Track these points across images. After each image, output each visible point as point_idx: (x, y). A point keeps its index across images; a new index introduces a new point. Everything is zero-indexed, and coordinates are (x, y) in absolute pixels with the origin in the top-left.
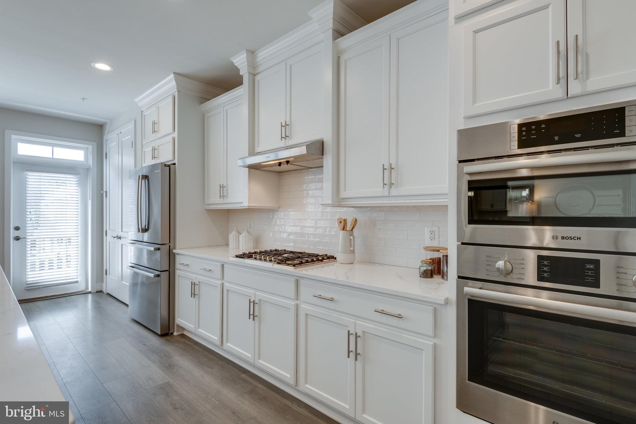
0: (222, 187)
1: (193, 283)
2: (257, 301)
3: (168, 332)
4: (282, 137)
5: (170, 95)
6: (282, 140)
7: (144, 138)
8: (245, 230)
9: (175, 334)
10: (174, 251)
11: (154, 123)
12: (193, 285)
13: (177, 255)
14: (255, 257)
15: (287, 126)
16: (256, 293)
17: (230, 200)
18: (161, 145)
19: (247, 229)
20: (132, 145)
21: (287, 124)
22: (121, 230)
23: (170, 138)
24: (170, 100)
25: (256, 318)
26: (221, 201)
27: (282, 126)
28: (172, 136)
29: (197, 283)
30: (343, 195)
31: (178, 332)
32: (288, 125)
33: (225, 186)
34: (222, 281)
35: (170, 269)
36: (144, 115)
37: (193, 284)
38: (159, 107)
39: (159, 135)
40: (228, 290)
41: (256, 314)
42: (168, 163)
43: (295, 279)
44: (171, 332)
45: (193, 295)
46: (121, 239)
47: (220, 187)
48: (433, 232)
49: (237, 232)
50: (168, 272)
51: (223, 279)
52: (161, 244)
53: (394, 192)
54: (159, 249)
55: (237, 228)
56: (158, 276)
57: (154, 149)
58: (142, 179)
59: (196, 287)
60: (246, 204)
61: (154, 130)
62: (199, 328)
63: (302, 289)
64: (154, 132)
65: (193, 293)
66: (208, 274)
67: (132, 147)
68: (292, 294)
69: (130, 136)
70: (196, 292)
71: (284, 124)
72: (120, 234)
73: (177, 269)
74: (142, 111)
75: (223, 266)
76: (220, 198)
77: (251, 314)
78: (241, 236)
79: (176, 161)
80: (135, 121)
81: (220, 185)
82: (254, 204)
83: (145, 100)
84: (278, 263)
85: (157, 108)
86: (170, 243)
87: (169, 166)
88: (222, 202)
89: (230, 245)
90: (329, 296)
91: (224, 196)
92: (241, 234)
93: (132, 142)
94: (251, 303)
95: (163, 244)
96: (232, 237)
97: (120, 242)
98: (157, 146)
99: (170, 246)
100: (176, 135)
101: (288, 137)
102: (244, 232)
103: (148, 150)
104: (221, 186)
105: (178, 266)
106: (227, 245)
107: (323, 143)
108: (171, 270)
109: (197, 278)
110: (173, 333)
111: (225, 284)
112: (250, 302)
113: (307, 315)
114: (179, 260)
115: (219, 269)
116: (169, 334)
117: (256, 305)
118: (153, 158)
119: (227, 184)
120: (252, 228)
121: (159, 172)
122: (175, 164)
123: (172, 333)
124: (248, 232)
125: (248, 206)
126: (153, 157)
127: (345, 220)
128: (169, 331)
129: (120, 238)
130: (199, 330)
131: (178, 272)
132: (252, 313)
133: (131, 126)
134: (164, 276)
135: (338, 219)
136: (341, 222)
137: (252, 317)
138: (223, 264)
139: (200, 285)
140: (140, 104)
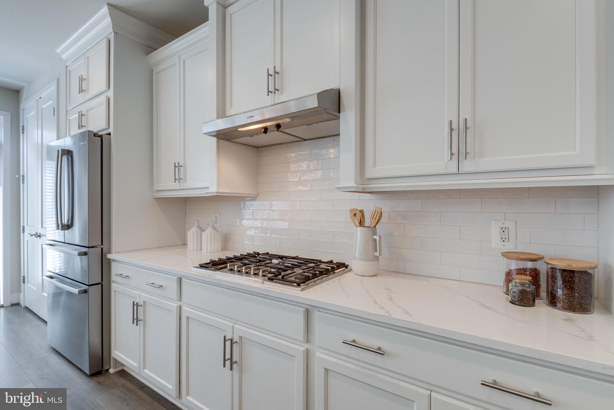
0: (177, 167)
1: (135, 303)
2: (236, 339)
3: (101, 369)
4: (269, 91)
5: (103, 38)
6: (268, 95)
7: (70, 102)
8: (210, 225)
9: (112, 371)
10: (109, 256)
11: (81, 79)
12: (135, 307)
13: (113, 261)
14: (230, 268)
15: (276, 74)
16: (235, 325)
17: (189, 184)
18: (91, 109)
19: (213, 225)
20: (54, 112)
21: (277, 70)
22: (40, 226)
23: (103, 98)
24: (104, 45)
25: (235, 365)
26: (177, 186)
27: (269, 75)
28: (106, 95)
29: (141, 303)
30: (371, 173)
31: (115, 367)
32: (278, 73)
33: (181, 165)
34: (180, 303)
35: (102, 281)
36: (70, 71)
37: (136, 305)
38: (88, 58)
39: (88, 96)
40: (188, 318)
41: (235, 359)
42: (100, 134)
43: (304, 309)
44: (105, 368)
45: (135, 321)
46: (41, 237)
47: (175, 167)
48: (507, 229)
49: (199, 228)
50: (100, 285)
51: (180, 299)
52: (89, 247)
53: (467, 166)
54: (85, 254)
55: (198, 223)
56: (85, 291)
57: (81, 115)
58: (62, 156)
59: (141, 309)
60: (213, 190)
61: (82, 88)
62: (144, 367)
63: (318, 327)
64: (81, 91)
65: (135, 317)
66: (158, 291)
67: (54, 115)
68: (300, 334)
69: (51, 102)
70: (141, 317)
71: (272, 72)
72: (40, 231)
73: (113, 282)
74: (67, 66)
75: (180, 280)
76: (175, 182)
77: (227, 358)
78: (204, 234)
79: (111, 130)
80: (58, 80)
81: (175, 163)
82: (225, 190)
83: (70, 51)
84: (271, 279)
85: (86, 57)
86: (102, 245)
87: (101, 136)
88: (178, 188)
89: (188, 244)
90: (374, 343)
91: (180, 179)
92: (204, 231)
93: (54, 109)
94: (227, 342)
95: (93, 247)
96: (191, 234)
97: (40, 241)
98: (85, 111)
99: (102, 249)
100: (111, 93)
101: (278, 90)
102: (209, 228)
103: (74, 117)
104: (177, 165)
105: (114, 278)
106: (185, 244)
107: (338, 93)
108: (103, 283)
109: (141, 297)
110: (109, 369)
111: (184, 308)
112: (225, 340)
113: (326, 370)
114: (115, 269)
115: (174, 285)
116: (103, 371)
117: (235, 345)
118: (80, 128)
119: (185, 163)
120: (218, 222)
121: (86, 144)
122: (109, 134)
123: (107, 370)
124: (214, 228)
125: (217, 192)
126: (80, 125)
127: (362, 212)
128: (103, 368)
129: (39, 236)
130: (145, 371)
131: (114, 286)
132: (228, 356)
133: (53, 88)
134: (95, 292)
135: (351, 211)
136: (355, 215)
137: (228, 363)
138: (180, 278)
139: (146, 307)
140: (64, 57)
